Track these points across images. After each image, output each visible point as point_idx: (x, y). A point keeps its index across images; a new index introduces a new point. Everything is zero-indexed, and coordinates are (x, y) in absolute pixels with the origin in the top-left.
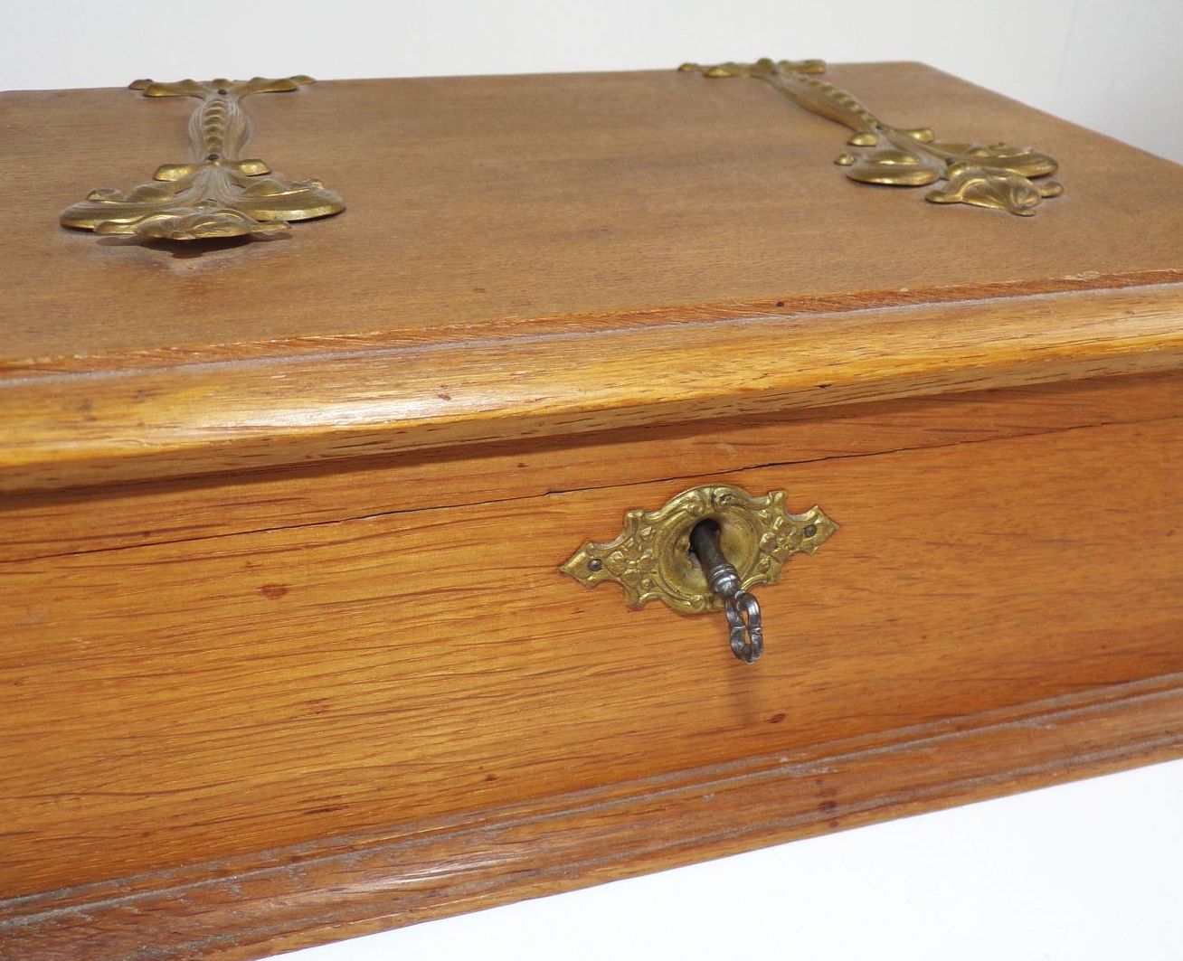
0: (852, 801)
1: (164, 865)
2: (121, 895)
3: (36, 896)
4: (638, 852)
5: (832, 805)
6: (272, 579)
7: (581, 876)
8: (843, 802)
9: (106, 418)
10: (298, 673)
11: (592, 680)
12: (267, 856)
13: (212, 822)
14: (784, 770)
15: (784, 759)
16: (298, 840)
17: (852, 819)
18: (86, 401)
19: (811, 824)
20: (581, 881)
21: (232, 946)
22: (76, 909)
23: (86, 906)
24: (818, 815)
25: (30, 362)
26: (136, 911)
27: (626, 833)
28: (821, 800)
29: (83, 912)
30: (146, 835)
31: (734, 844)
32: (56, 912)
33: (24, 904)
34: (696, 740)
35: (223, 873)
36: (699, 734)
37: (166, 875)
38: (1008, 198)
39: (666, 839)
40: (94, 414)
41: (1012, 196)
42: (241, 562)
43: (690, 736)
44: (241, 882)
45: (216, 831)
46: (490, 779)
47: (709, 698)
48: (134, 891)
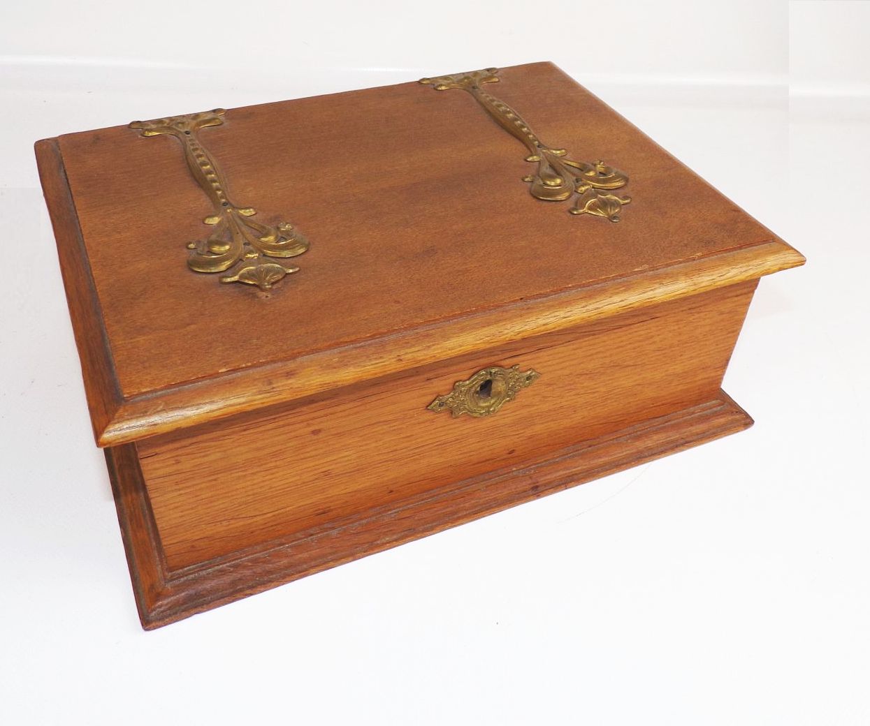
0: (545, 485)
1: (257, 544)
2: (241, 558)
3: (207, 562)
4: (456, 516)
5: (537, 487)
6: (317, 427)
7: (433, 530)
8: (542, 485)
9: (278, 387)
10: (322, 461)
11: (436, 447)
12: (299, 535)
13: (278, 524)
14: (514, 473)
15: (515, 469)
16: (311, 527)
17: (546, 492)
18: (269, 380)
19: (529, 496)
20: (434, 531)
21: (293, 574)
22: (225, 565)
23: (228, 564)
24: (531, 493)
25: (244, 365)
26: (250, 564)
27: (450, 509)
28: (532, 486)
29: (228, 566)
30: (252, 533)
31: (496, 509)
32: (216, 568)
33: (203, 566)
34: (476, 466)
35: (283, 544)
36: (478, 463)
37: (258, 548)
38: (607, 211)
39: (466, 510)
40: (274, 386)
41: (609, 210)
42: (305, 423)
43: (474, 464)
44: (291, 547)
45: (279, 527)
46: (391, 491)
47: (484, 448)
48: (247, 556)
